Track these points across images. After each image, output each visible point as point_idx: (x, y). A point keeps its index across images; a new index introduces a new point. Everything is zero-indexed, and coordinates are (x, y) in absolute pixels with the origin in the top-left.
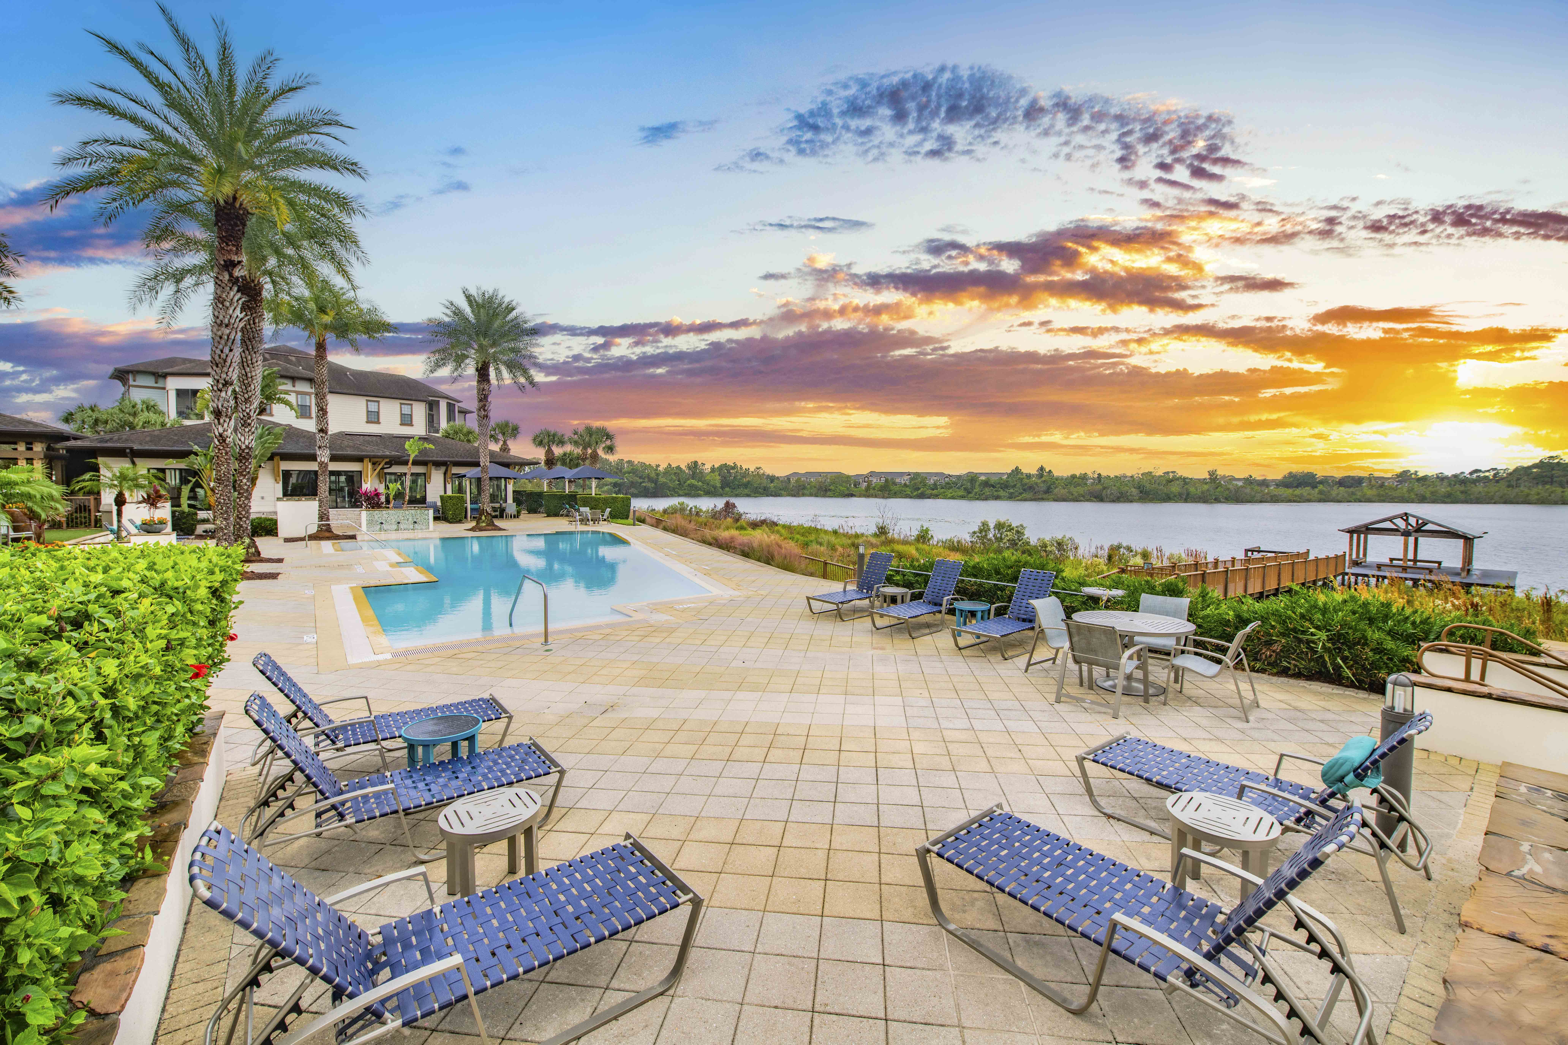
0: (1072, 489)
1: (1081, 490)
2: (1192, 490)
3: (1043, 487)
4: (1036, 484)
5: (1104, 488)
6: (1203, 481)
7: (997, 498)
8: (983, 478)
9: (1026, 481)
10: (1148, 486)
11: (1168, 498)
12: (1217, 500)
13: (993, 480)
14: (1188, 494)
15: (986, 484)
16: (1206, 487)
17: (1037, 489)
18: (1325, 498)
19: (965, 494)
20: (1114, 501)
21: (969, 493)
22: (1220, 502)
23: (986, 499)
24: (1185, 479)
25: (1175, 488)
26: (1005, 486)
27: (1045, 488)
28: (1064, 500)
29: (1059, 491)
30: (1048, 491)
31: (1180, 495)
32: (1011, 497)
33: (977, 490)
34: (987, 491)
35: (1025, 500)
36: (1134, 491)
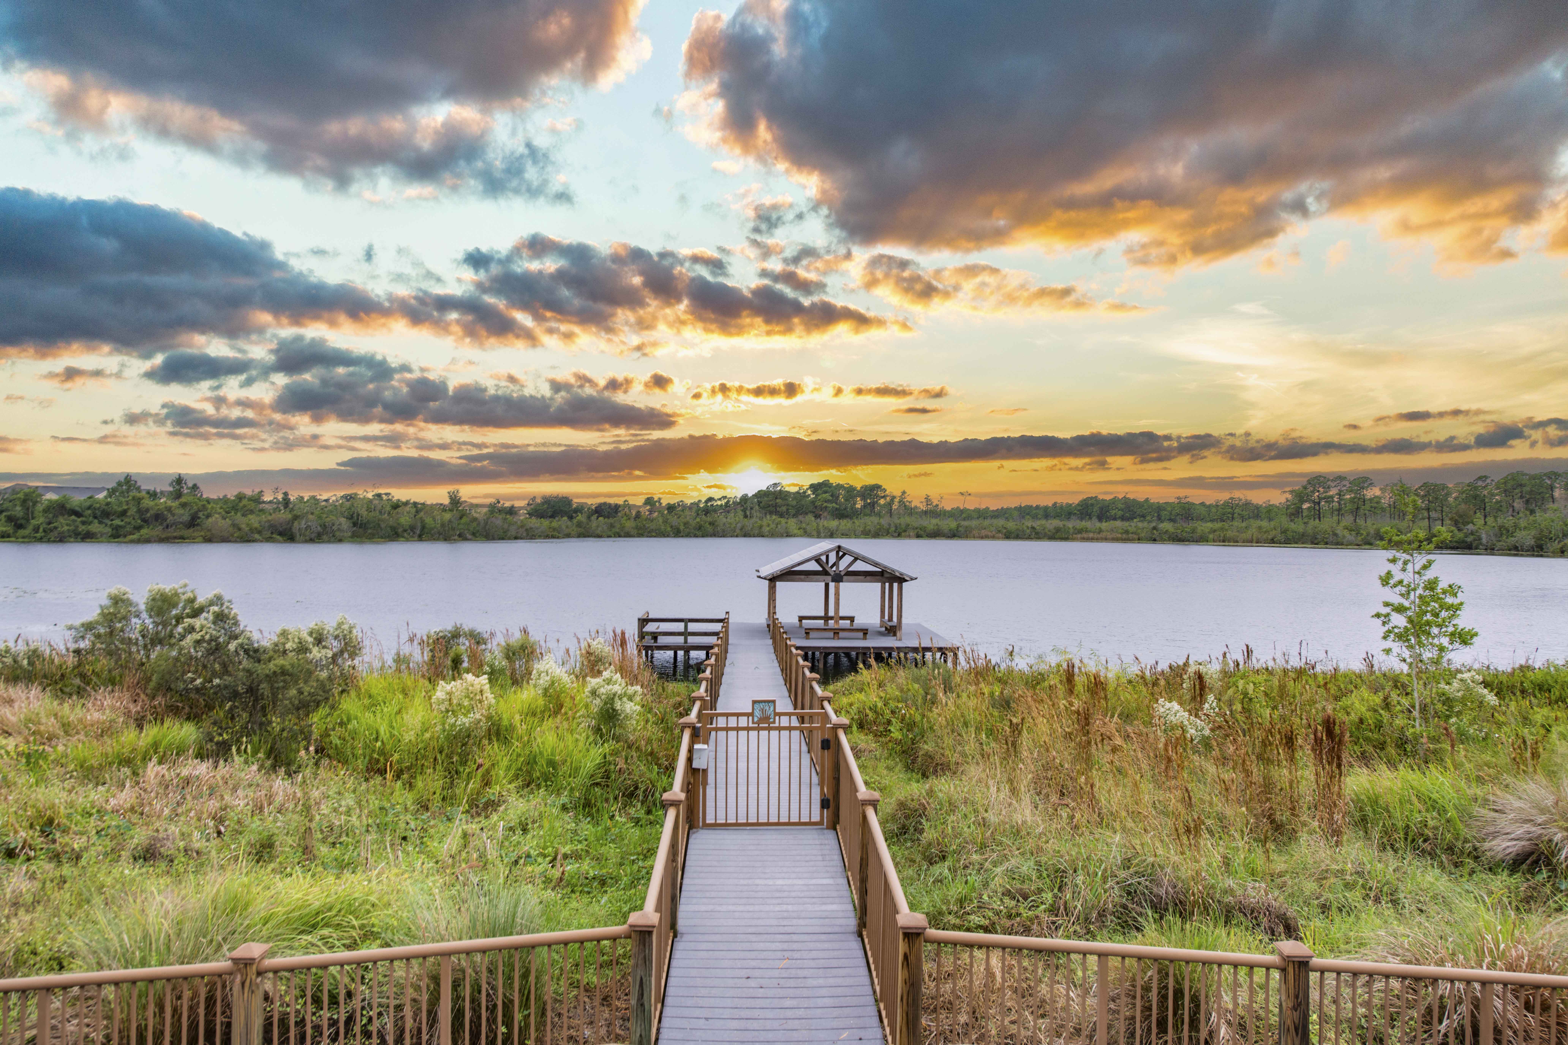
0: (239, 518)
1: (254, 520)
2: (428, 520)
3: (185, 516)
4: (169, 509)
5: (296, 518)
6: (443, 508)
7: (87, 537)
8: (51, 496)
9: (147, 503)
10: (364, 512)
11: (394, 534)
12: (462, 537)
13: (77, 500)
14: (423, 527)
15: (61, 509)
16: (447, 516)
17: (170, 519)
18: (585, 533)
19: (9, 529)
20: (311, 541)
21: (19, 526)
22: (466, 539)
23: (61, 539)
24: (415, 504)
25: (405, 519)
26: (103, 513)
27: (186, 518)
28: (224, 540)
29: (217, 522)
30: (193, 523)
31: (412, 528)
32: (117, 536)
33: (40, 520)
34: (64, 523)
35: (148, 541)
36: (344, 523)
